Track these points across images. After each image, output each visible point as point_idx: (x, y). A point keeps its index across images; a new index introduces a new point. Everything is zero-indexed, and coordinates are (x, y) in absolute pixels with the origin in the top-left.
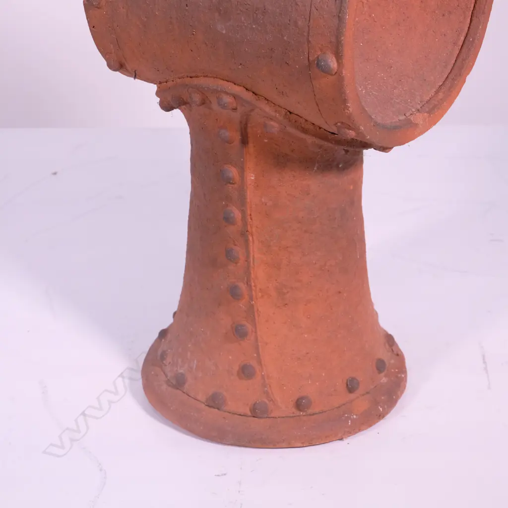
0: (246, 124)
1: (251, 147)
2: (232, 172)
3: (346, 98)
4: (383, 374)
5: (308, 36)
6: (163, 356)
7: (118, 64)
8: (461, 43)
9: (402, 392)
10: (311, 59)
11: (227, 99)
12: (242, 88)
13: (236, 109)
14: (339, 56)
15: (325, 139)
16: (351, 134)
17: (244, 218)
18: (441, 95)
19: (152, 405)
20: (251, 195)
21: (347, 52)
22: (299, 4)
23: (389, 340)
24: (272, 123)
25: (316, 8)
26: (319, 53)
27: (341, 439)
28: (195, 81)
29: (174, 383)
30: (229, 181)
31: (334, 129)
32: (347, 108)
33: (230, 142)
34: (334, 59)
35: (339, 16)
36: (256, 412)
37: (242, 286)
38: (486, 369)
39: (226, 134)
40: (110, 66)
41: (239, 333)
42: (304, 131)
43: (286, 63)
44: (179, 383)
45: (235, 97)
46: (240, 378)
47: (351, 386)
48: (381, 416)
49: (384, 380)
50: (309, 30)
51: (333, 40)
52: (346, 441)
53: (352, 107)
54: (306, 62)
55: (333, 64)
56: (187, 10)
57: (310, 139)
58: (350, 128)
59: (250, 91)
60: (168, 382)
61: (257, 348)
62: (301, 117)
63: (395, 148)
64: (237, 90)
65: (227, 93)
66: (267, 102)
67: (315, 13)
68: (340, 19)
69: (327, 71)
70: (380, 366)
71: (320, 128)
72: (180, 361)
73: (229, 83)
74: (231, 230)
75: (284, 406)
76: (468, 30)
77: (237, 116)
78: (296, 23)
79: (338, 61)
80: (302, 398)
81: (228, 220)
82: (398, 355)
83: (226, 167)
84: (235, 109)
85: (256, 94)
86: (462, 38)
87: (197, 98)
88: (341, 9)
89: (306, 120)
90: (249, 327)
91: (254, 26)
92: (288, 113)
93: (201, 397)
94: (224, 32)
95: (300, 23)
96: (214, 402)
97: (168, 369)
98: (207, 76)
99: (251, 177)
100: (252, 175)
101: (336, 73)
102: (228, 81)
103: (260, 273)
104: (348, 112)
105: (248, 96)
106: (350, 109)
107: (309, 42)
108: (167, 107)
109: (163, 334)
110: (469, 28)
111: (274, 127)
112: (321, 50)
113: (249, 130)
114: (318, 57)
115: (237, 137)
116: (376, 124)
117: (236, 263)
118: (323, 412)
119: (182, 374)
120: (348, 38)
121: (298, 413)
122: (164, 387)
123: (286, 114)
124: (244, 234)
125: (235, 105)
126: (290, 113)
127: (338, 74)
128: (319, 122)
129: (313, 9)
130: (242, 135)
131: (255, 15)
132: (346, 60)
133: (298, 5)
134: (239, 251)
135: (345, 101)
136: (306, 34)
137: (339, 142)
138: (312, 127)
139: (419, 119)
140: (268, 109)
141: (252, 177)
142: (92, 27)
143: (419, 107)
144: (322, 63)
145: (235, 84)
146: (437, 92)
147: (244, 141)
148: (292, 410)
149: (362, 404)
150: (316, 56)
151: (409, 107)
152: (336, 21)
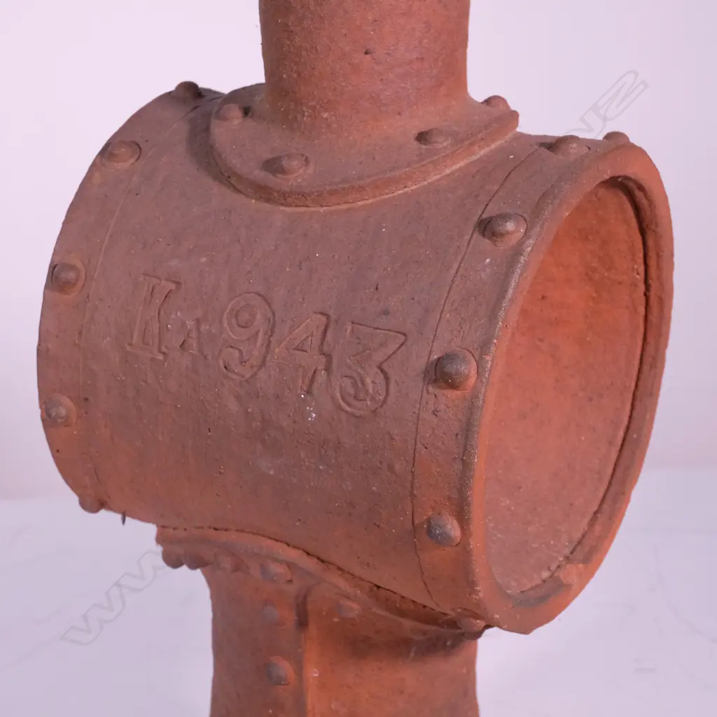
0: (305, 597)
1: (313, 629)
2: (284, 668)
3: (475, 579)
5: (412, 488)
7: (93, 502)
8: (619, 442)
10: (417, 522)
11: (277, 569)
12: (301, 552)
14: (462, 517)
21: (477, 512)
22: (396, 438)
24: (349, 603)
25: (424, 445)
26: (430, 513)
28: (223, 537)
30: (279, 681)
32: (476, 592)
33: (280, 625)
34: (455, 523)
35: (462, 460)
39: (274, 613)
40: (84, 505)
42: (402, 613)
43: (375, 524)
45: (290, 565)
50: (413, 479)
51: (455, 495)
53: (482, 590)
54: (410, 527)
55: (453, 530)
56: (209, 437)
57: (408, 624)
58: (477, 617)
59: (313, 556)
62: (395, 593)
65: (275, 560)
66: (340, 573)
67: (423, 453)
68: (466, 465)
69: (441, 540)
71: (424, 606)
73: (279, 544)
76: (629, 422)
77: (292, 589)
78: (391, 468)
79: (461, 528)
83: (275, 659)
84: (290, 581)
85: (322, 561)
87: (227, 562)
88: (465, 449)
89: (403, 597)
91: (321, 467)
92: (375, 589)
94: (272, 472)
95: (397, 467)
98: (242, 531)
99: (313, 673)
100: (315, 670)
101: (457, 545)
102: (277, 540)
104: (477, 598)
105: (309, 564)
106: (480, 594)
107: (412, 495)
110: (630, 417)
112: (433, 509)
113: (310, 607)
114: (429, 520)
115: (291, 618)
116: (516, 604)
123: (371, 590)
125: (289, 578)
126: (379, 587)
127: (463, 547)
128: (422, 599)
129: (419, 445)
130: (299, 615)
131: (323, 451)
132: (476, 526)
133: (393, 439)
135: (472, 584)
136: (408, 485)
138: (412, 606)
139: (572, 573)
140: (342, 584)
141: (315, 673)
142: (56, 451)
144: (438, 532)
145: (288, 545)
146: (591, 524)
147: (302, 623)
150: (425, 518)
151: (554, 554)
152: (458, 466)
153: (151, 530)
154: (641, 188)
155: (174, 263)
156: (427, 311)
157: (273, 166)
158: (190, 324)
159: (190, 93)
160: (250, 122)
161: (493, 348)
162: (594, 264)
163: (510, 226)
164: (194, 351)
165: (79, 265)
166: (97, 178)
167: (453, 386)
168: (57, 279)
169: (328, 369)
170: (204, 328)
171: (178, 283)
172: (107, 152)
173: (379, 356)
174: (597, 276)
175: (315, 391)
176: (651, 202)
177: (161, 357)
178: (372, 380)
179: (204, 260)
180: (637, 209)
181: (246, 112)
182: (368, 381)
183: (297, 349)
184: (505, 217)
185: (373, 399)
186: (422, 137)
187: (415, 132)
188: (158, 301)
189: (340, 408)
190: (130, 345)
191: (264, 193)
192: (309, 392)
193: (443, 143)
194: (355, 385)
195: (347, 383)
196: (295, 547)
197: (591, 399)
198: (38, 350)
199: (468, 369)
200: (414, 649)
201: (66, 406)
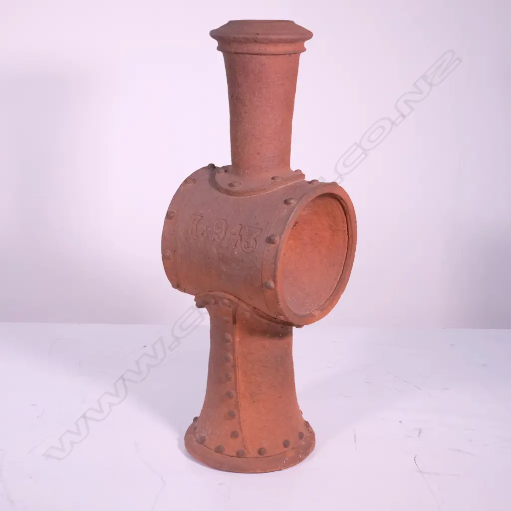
0: (235, 314)
1: (238, 325)
2: (229, 336)
4: (303, 440)
5: (262, 272)
6: (195, 428)
7: (177, 285)
8: (338, 280)
9: (312, 450)
10: (263, 283)
11: (226, 301)
13: (230, 306)
14: (275, 282)
15: (271, 320)
16: (282, 318)
17: (234, 359)
18: (327, 303)
19: (189, 453)
20: (237, 348)
21: (279, 279)
23: (307, 424)
25: (265, 260)
27: (280, 470)
28: (212, 293)
29: (200, 441)
30: (227, 341)
31: (274, 316)
32: (279, 305)
33: (228, 322)
34: (273, 283)
36: (239, 455)
37: (233, 392)
38: (355, 441)
39: (226, 318)
40: (173, 286)
41: (231, 416)
42: (262, 317)
43: (252, 284)
44: (202, 441)
45: (229, 300)
46: (232, 438)
47: (286, 444)
48: (301, 460)
49: (303, 443)
50: (262, 270)
51: (272, 274)
52: (283, 471)
53: (281, 305)
54: (261, 284)
55: (272, 285)
57: (264, 321)
58: (282, 315)
59: (237, 298)
60: (197, 441)
61: (240, 423)
62: (260, 310)
63: (305, 326)
64: (232, 297)
65: (226, 299)
66: (244, 303)
67: (264, 262)
68: (275, 264)
69: (270, 288)
70: (301, 436)
71: (268, 315)
72: (203, 430)
73: (227, 294)
74: (228, 364)
75: (252, 452)
77: (231, 310)
78: (256, 267)
79: (274, 284)
80: (261, 449)
81: (227, 359)
82: (311, 432)
83: (226, 334)
85: (239, 299)
86: (339, 277)
87: (213, 301)
88: (276, 261)
89: (262, 312)
90: (236, 412)
93: (213, 448)
94: (225, 270)
95: (258, 266)
96: (219, 450)
97: (197, 435)
98: (217, 291)
99: (238, 339)
103: (242, 387)
104: (280, 307)
105: (236, 300)
107: (262, 275)
108: (199, 306)
109: (196, 419)
110: (342, 272)
111: (248, 314)
112: (267, 279)
113: (237, 317)
114: (266, 282)
115: (231, 320)
116: (294, 314)
117: (230, 380)
118: (271, 456)
119: (204, 437)
120: (279, 274)
121: (259, 456)
122: (195, 443)
123: (253, 309)
124: (234, 366)
125: (230, 304)
126: (255, 308)
127: (275, 289)
128: (267, 312)
129: (263, 260)
130: (233, 319)
131: (238, 263)
132: (278, 283)
133: (257, 258)
134: (231, 375)
135: (278, 302)
136: (260, 272)
137: (277, 323)
138: (265, 315)
139: (317, 313)
140: (244, 306)
142: (165, 268)
143: (317, 308)
144: (268, 285)
145: (230, 294)
146: (326, 302)
147: (235, 322)
148: (256, 454)
149: (291, 453)
151: (312, 308)
152: (273, 266)
153: (193, 297)
154: (342, 199)
155: (202, 211)
156: (268, 223)
157: (231, 185)
158: (205, 228)
159: (212, 166)
160: (227, 174)
161: (284, 233)
162: (332, 224)
163: (292, 201)
164: (205, 235)
165: (175, 212)
166: (182, 188)
167: (273, 243)
168: (169, 216)
169: (241, 240)
170: (208, 229)
171: (202, 217)
172: (186, 181)
173: (255, 236)
174: (333, 228)
175: (237, 246)
176: (346, 204)
177: (196, 238)
178: (252, 242)
179: (209, 211)
180: (343, 207)
181: (226, 171)
182: (251, 242)
183: (233, 234)
184: (291, 199)
185: (252, 248)
186: (273, 178)
187: (271, 177)
188: (196, 221)
189: (244, 250)
190: (188, 234)
191: (228, 192)
192: (236, 246)
193: (278, 180)
194: (248, 243)
195: (246, 244)
196: (232, 295)
197: (330, 266)
198: (162, 236)
199: (277, 239)
200: (269, 334)
201: (169, 253)
